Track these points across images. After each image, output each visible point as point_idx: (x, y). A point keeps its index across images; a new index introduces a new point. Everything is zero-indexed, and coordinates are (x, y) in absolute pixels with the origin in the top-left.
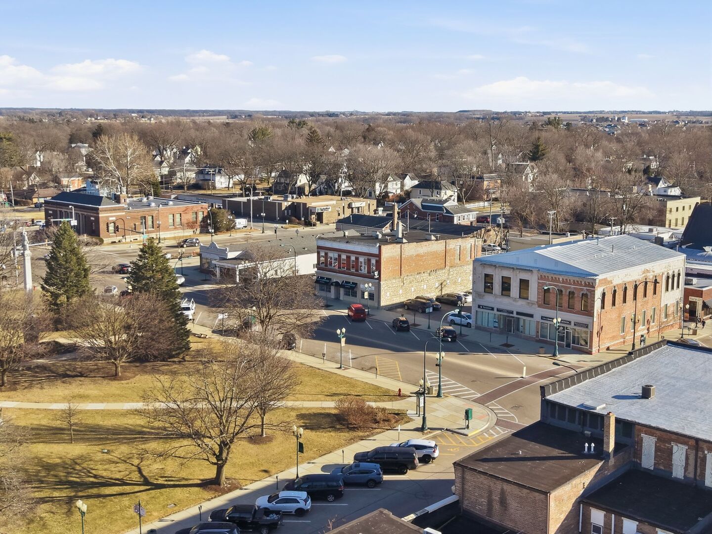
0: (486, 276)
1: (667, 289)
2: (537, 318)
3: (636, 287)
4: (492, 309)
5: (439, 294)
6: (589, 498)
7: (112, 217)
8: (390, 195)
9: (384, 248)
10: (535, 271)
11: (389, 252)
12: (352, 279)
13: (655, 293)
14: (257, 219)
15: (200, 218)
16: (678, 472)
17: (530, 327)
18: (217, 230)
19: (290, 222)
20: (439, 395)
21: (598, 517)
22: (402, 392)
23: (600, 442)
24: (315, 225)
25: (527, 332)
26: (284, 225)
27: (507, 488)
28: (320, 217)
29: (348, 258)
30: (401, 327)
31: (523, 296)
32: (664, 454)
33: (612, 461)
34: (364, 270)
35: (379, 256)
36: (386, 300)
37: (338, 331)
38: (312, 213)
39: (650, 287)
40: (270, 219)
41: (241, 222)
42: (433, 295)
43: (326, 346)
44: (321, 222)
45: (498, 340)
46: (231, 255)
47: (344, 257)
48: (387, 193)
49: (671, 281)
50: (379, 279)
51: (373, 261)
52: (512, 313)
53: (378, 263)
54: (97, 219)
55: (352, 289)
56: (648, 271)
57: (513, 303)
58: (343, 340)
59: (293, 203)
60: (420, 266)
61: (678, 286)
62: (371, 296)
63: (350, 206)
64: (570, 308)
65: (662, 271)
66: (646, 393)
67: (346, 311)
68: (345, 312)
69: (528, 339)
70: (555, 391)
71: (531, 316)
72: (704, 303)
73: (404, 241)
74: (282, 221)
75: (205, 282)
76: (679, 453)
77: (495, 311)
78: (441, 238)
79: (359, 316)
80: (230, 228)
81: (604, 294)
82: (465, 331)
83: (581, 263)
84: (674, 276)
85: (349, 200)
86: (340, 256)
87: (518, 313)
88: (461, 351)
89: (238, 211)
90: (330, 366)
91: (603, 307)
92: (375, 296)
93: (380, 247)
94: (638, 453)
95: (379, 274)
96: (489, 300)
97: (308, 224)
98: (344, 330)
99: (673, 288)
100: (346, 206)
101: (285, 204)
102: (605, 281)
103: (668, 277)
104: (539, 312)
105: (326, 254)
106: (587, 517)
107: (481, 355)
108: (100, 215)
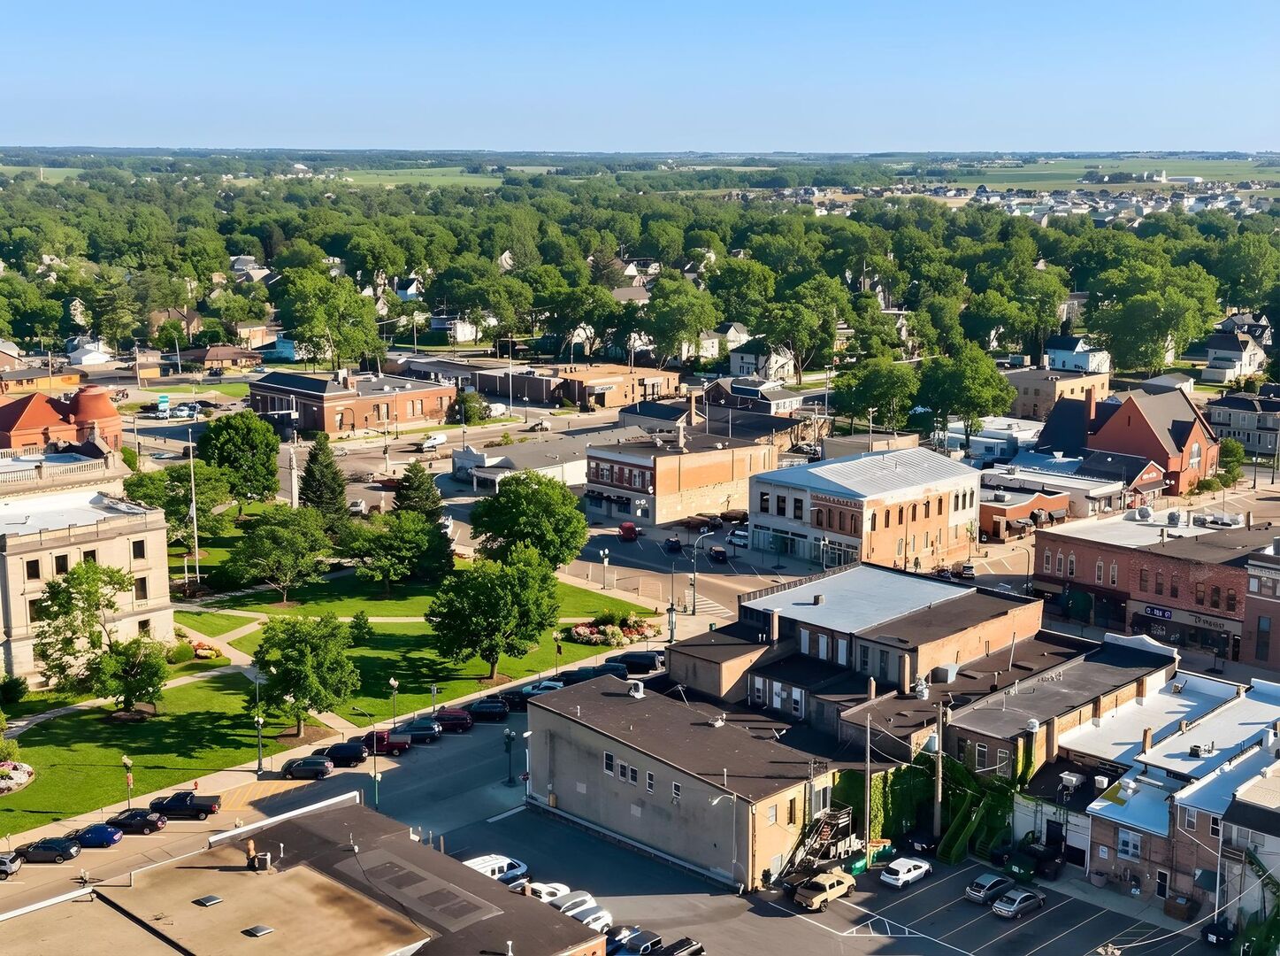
0: (763, 494)
1: (956, 508)
2: (811, 539)
3: (914, 507)
4: (769, 529)
5: (724, 510)
6: (755, 670)
7: (340, 405)
8: (702, 360)
9: (659, 460)
10: (808, 491)
11: (665, 464)
12: (625, 493)
13: (940, 512)
14: (518, 401)
15: (446, 403)
16: (823, 655)
17: (804, 548)
18: (467, 420)
19: (562, 406)
20: (694, 614)
21: (759, 682)
22: (659, 611)
23: (769, 633)
24: (593, 410)
25: (801, 555)
26: (552, 411)
27: (699, 663)
28: (601, 399)
29: (621, 470)
30: (674, 548)
31: (798, 517)
32: (814, 642)
33: (776, 647)
34: (638, 484)
35: (653, 469)
36: (663, 517)
37: (601, 552)
38: (590, 395)
39: (934, 507)
40: (537, 402)
41: (498, 409)
42: (718, 512)
43: (591, 567)
44: (603, 405)
45: (771, 561)
46: (489, 462)
47: (616, 468)
48: (697, 358)
49: (961, 501)
50: (654, 493)
51: (648, 474)
52: (787, 533)
53: (653, 477)
54: (321, 409)
55: (625, 505)
56: (929, 490)
57: (788, 524)
58: (606, 561)
59: (566, 380)
60: (702, 479)
61: (971, 505)
62: (645, 512)
63: (642, 383)
64: (842, 529)
65: (949, 489)
66: (816, 601)
67: (617, 529)
68: (615, 531)
69: (803, 560)
70: (749, 600)
71: (805, 537)
72: (1007, 522)
73: (685, 450)
74: (551, 405)
75: (460, 493)
76: (823, 641)
77: (771, 532)
78: (730, 447)
79: (629, 536)
80: (484, 417)
81: (874, 516)
82: (739, 551)
83: (851, 484)
84: (964, 496)
85: (641, 372)
86: (612, 467)
87: (793, 534)
88: (728, 572)
89: (494, 390)
90: (595, 587)
91: (873, 528)
92: (649, 513)
93: (655, 460)
94: (798, 642)
95: (654, 489)
96: (764, 520)
97: (585, 409)
98: (607, 551)
99: (964, 507)
100: (636, 383)
101: (555, 381)
102: (876, 502)
103: (957, 497)
104: (812, 533)
105: (597, 465)
106: (753, 683)
107: (746, 577)
108: (325, 405)
